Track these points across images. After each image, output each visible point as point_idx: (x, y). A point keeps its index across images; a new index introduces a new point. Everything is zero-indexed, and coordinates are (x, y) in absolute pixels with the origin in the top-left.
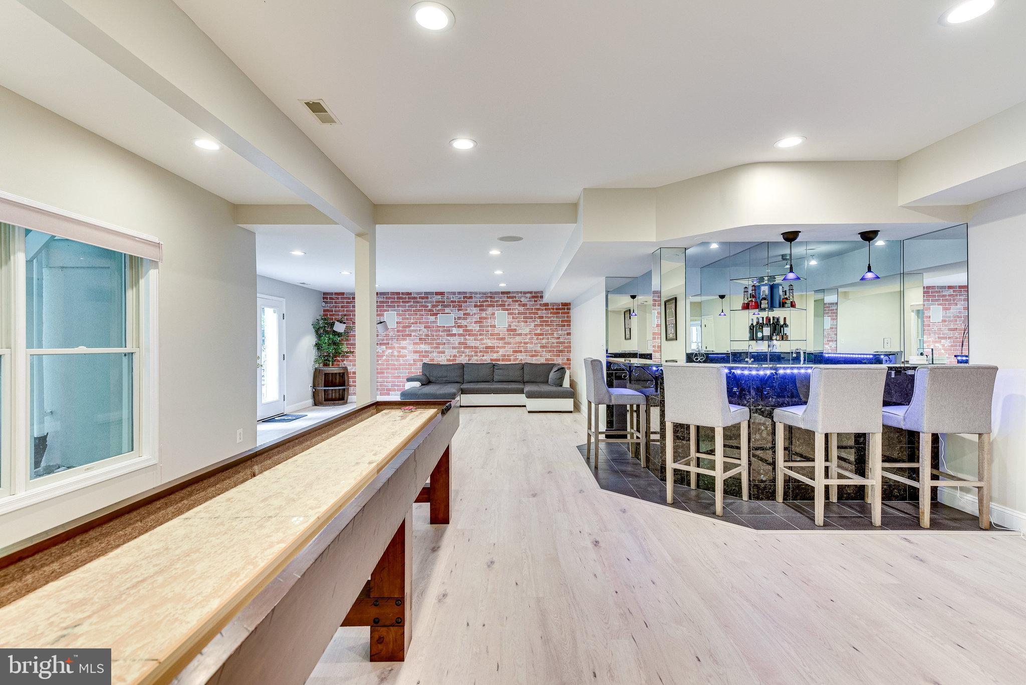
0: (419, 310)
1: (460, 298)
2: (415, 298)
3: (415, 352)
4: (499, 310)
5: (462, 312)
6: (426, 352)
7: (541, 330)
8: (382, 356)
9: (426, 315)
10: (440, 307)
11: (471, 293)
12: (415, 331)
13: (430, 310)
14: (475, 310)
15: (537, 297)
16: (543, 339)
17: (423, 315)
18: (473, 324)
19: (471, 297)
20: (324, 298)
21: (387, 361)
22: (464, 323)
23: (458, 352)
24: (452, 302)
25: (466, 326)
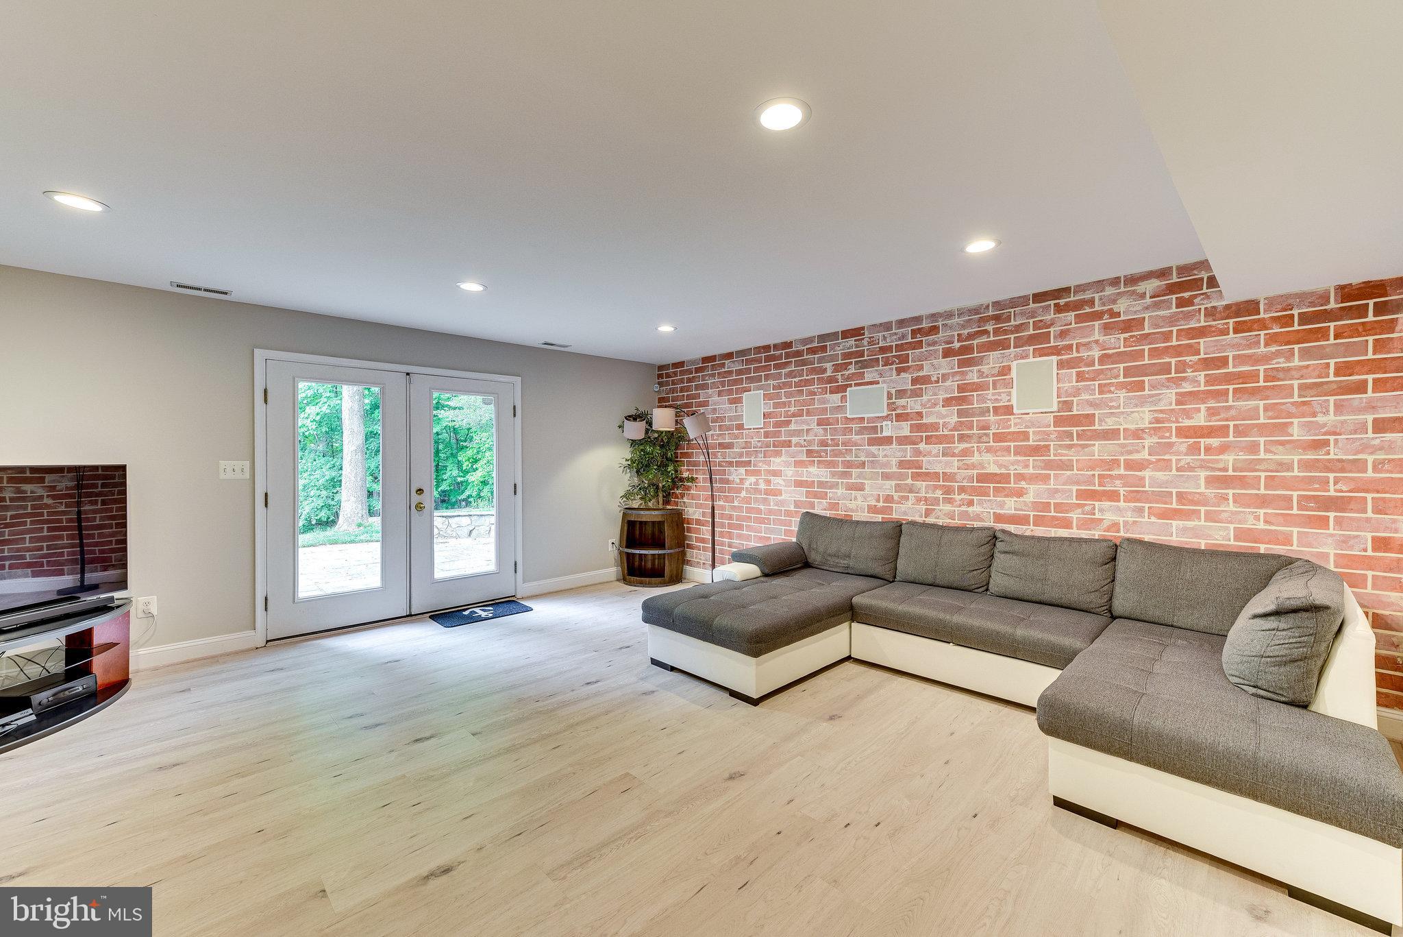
0: (808, 383)
1: (903, 337)
2: (799, 353)
3: (799, 484)
4: (1027, 357)
5: (907, 376)
6: (821, 484)
7: (1212, 412)
8: (739, 490)
9: (821, 393)
10: (852, 370)
11: (934, 316)
12: (798, 433)
13: (831, 380)
14: (946, 366)
15: (1196, 284)
16: (1223, 449)
17: (815, 394)
18: (939, 408)
19: (934, 330)
20: (660, 376)
21: (747, 500)
22: (913, 405)
23: (898, 488)
24: (883, 350)
25: (920, 414)
